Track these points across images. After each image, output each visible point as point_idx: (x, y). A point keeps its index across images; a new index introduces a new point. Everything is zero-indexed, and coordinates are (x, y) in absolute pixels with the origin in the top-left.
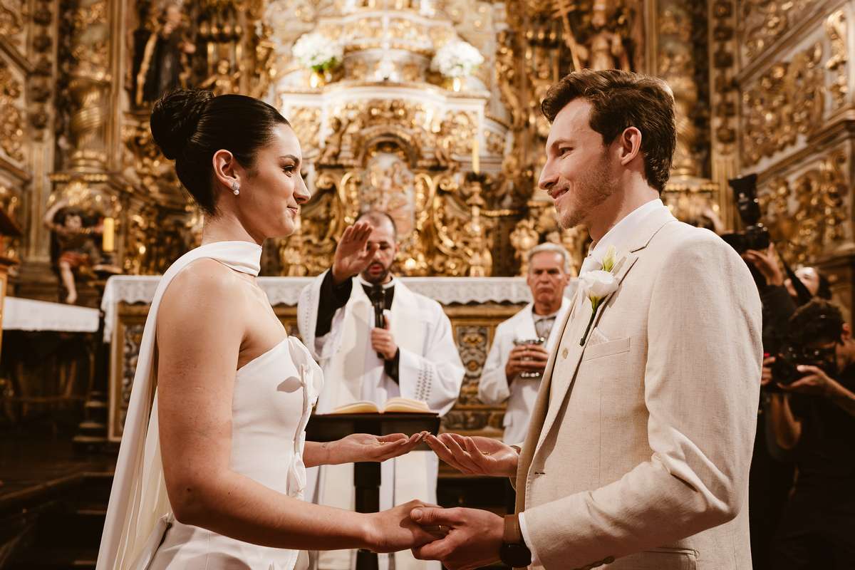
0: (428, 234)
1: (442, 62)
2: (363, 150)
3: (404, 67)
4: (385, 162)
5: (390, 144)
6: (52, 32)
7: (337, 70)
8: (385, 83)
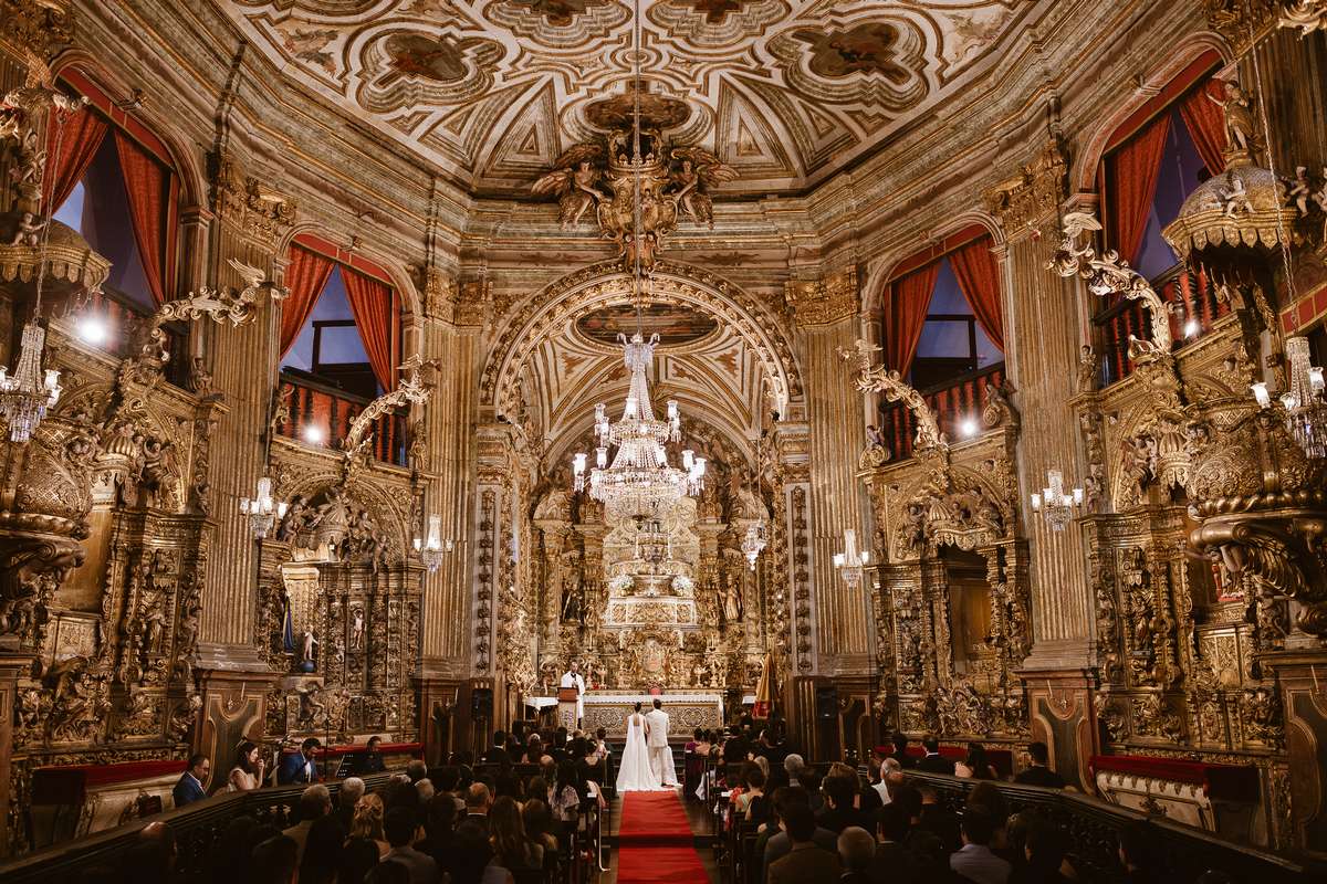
0: (667, 667)
1: (675, 584)
2: (644, 640)
3: (659, 586)
4: (651, 643)
5: (653, 637)
6: (536, 598)
7: (631, 591)
8: (651, 597)
